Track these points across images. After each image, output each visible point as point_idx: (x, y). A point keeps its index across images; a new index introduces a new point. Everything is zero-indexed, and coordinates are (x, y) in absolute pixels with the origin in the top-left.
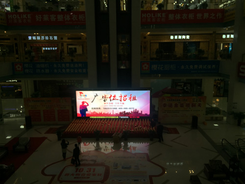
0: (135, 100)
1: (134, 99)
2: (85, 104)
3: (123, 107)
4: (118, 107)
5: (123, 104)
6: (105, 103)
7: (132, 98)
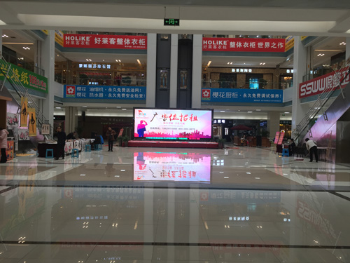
0: (196, 120)
3: (183, 128)
4: (178, 128)
5: (184, 124)
6: (164, 123)
7: (193, 118)
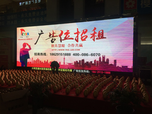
0: (103, 37)
1: (101, 36)
2: (27, 47)
5: (81, 46)
6: (53, 46)
7: (97, 35)
